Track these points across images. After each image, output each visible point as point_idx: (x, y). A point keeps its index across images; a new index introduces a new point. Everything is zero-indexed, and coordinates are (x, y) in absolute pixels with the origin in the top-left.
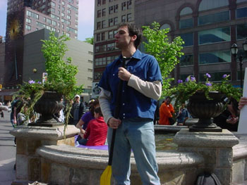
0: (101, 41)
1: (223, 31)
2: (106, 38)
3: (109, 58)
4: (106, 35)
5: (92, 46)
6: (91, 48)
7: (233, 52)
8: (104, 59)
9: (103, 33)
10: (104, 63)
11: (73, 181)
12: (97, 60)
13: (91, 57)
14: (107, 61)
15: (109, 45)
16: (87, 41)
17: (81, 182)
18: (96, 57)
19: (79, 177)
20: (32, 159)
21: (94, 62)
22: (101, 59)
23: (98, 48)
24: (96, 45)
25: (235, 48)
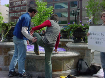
0: (12, 6)
1: (65, 4)
2: (15, 5)
3: (16, 14)
4: (14, 3)
5: (8, 8)
6: (8, 9)
7: (73, 13)
8: (14, 14)
9: (13, 2)
10: (14, 16)
11: (29, 65)
12: (10, 14)
13: (8, 13)
14: (15, 15)
15: (16, 8)
16: (5, 5)
17: (32, 65)
18: (10, 13)
19: (31, 63)
20: (5, 57)
21: (9, 15)
22: (12, 14)
23: (11, 9)
24: (10, 8)
25: (74, 11)
